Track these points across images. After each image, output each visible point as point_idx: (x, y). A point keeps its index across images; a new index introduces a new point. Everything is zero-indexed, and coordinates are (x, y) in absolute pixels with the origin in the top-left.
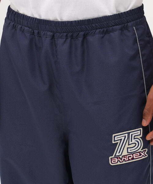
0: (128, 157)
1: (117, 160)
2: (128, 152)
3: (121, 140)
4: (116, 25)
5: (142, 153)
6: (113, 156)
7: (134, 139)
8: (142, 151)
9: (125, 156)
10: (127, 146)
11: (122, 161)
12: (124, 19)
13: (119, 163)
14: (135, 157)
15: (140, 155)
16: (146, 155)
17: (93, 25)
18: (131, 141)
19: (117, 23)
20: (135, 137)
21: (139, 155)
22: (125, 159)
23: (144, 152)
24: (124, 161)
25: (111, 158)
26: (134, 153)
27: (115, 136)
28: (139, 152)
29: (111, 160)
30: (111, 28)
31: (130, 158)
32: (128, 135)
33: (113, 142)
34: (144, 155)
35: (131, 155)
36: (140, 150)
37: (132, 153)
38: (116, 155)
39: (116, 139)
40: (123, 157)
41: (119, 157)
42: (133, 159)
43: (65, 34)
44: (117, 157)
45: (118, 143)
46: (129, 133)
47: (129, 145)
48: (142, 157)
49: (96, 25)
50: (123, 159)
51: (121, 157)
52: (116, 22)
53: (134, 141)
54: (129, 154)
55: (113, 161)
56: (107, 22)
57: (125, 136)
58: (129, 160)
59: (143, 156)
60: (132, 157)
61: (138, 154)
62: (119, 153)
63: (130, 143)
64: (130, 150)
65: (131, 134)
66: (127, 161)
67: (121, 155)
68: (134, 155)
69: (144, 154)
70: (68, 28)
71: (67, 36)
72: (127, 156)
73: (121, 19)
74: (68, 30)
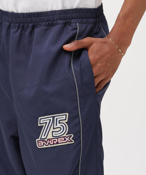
0: (54, 141)
1: (42, 143)
2: (53, 136)
3: (46, 123)
4: (61, 20)
5: (67, 138)
6: (39, 139)
7: (59, 123)
8: (67, 136)
9: (50, 140)
10: (52, 130)
11: (47, 144)
12: (69, 15)
13: (45, 146)
14: (60, 141)
15: (65, 140)
16: (71, 141)
17: (42, 18)
18: (56, 125)
19: (62, 18)
20: (60, 122)
21: (63, 140)
22: (50, 143)
23: (69, 137)
24: (49, 145)
25: (38, 141)
26: (59, 137)
27: (40, 119)
28: (64, 137)
29: (38, 143)
30: (55, 21)
31: (55, 142)
32: (53, 119)
33: (39, 125)
34: (70, 141)
35: (56, 139)
36: (65, 135)
37: (57, 138)
38: (42, 138)
39: (41, 122)
40: (48, 140)
41: (44, 140)
42: (57, 143)
43: (18, 25)
44: (43, 140)
45: (43, 126)
46: (53, 117)
47: (54, 129)
48: (66, 142)
49: (43, 18)
50: (48, 142)
51: (46, 140)
52: (61, 16)
53: (58, 125)
54: (54, 138)
55: (40, 144)
56: (53, 16)
57: (50, 120)
58: (54, 144)
59: (68, 141)
60: (57, 141)
61: (63, 138)
62: (44, 136)
63: (55, 127)
64: (55, 134)
65: (56, 118)
66: (52, 145)
67: (46, 138)
68: (59, 139)
69: (69, 139)
70: (20, 19)
71: (19, 26)
72: (52, 140)
73: (66, 15)
74: (20, 20)
